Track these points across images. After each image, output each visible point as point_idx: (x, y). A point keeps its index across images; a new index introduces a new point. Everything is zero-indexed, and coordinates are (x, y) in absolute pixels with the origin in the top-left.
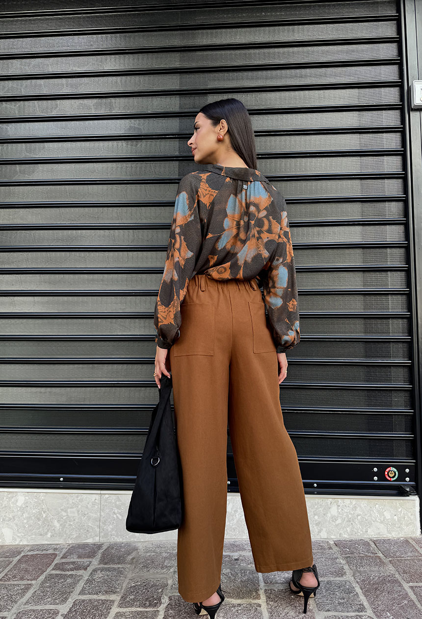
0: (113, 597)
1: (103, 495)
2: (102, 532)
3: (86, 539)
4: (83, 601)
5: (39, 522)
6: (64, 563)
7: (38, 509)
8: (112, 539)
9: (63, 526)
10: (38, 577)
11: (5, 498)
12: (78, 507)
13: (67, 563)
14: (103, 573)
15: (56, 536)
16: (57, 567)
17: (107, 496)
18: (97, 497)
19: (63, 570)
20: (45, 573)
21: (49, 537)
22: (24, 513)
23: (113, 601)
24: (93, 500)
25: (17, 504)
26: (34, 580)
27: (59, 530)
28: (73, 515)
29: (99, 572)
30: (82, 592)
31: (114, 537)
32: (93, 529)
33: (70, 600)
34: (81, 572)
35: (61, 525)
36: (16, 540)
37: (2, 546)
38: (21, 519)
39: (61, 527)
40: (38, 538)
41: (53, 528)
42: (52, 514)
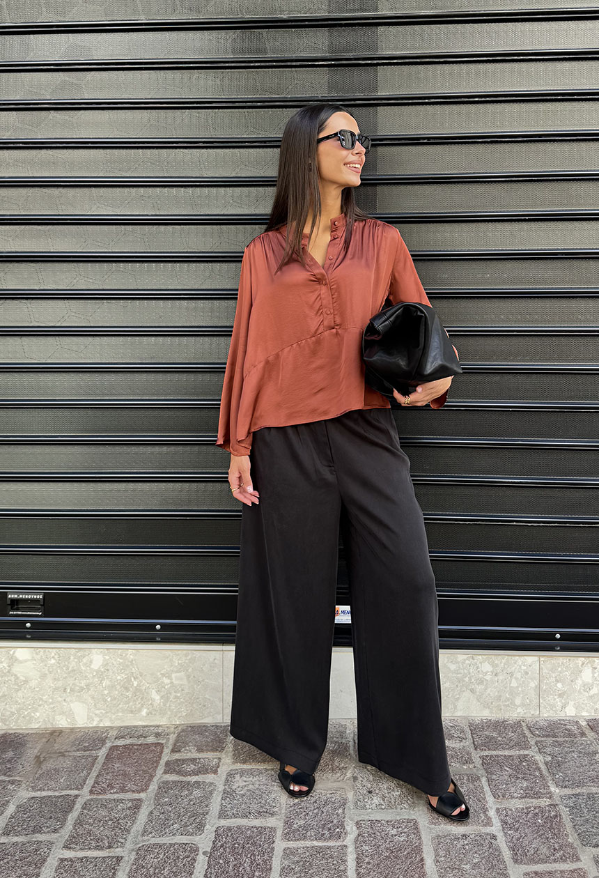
0: (270, 822)
1: (226, 653)
2: (226, 708)
3: (203, 719)
4: (229, 829)
5: (127, 694)
6: (180, 760)
7: (126, 674)
9: (165, 698)
10: (147, 786)
11: (72, 658)
12: (187, 671)
13: (183, 760)
14: (245, 779)
15: (155, 714)
16: (169, 768)
18: (218, 655)
19: (180, 773)
20: (155, 779)
21: (145, 715)
22: (103, 679)
23: (273, 829)
24: (211, 660)
25: (92, 667)
26: (143, 791)
27: (159, 704)
28: (181, 683)
29: (237, 777)
30: (222, 814)
32: (212, 702)
33: (207, 827)
34: (209, 778)
35: (162, 697)
37: (72, 729)
38: (100, 688)
39: (162, 701)
40: (127, 717)
41: (151, 701)
42: (148, 682)
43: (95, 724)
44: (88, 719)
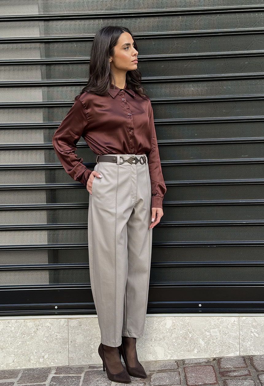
1: (240, 318)
2: (242, 348)
3: (228, 354)
5: (186, 341)
7: (185, 330)
8: (251, 353)
9: (207, 343)
11: (155, 322)
12: (219, 328)
15: (202, 352)
17: (244, 318)
18: (236, 319)
21: (196, 353)
22: (172, 333)
24: (232, 322)
25: (166, 327)
27: (204, 347)
28: (215, 335)
31: (253, 351)
32: (233, 345)
35: (205, 343)
36: (167, 356)
37: (156, 362)
38: (171, 339)
39: (206, 345)
40: (186, 354)
41: (199, 345)
42: (198, 334)
43: (168, 358)
44: (164, 356)
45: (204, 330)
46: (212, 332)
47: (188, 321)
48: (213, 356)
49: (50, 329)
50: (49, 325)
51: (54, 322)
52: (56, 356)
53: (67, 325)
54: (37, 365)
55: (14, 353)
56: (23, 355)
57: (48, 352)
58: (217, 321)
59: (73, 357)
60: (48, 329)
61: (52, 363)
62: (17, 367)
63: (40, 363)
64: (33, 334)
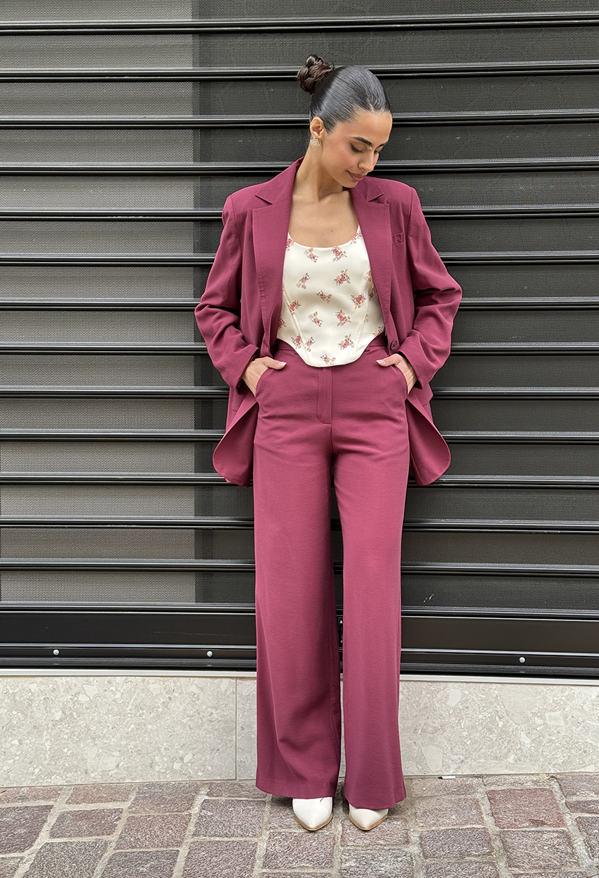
3: (583, 767)
5: (491, 736)
6: (582, 801)
7: (489, 713)
9: (537, 742)
10: (562, 821)
11: (424, 692)
12: (564, 709)
13: (587, 802)
15: (525, 761)
19: (592, 811)
20: (566, 816)
21: (512, 762)
22: (462, 718)
24: (594, 697)
25: (447, 704)
26: (561, 825)
27: (530, 749)
28: (555, 724)
32: (594, 748)
35: (533, 741)
36: (449, 767)
37: (424, 777)
38: (457, 729)
39: (533, 745)
40: (490, 763)
41: (519, 745)
42: (516, 722)
43: (451, 772)
44: (443, 765)
45: (532, 713)
46: (547, 718)
47: (496, 692)
48: (550, 770)
49: (198, 700)
50: (197, 691)
51: (207, 684)
52: (208, 757)
53: (234, 691)
54: (168, 777)
55: (119, 749)
56: (139, 753)
57: (193, 749)
58: (560, 695)
59: (245, 762)
60: (194, 700)
61: (200, 774)
62: (124, 778)
63: (174, 772)
64: (160, 709)
